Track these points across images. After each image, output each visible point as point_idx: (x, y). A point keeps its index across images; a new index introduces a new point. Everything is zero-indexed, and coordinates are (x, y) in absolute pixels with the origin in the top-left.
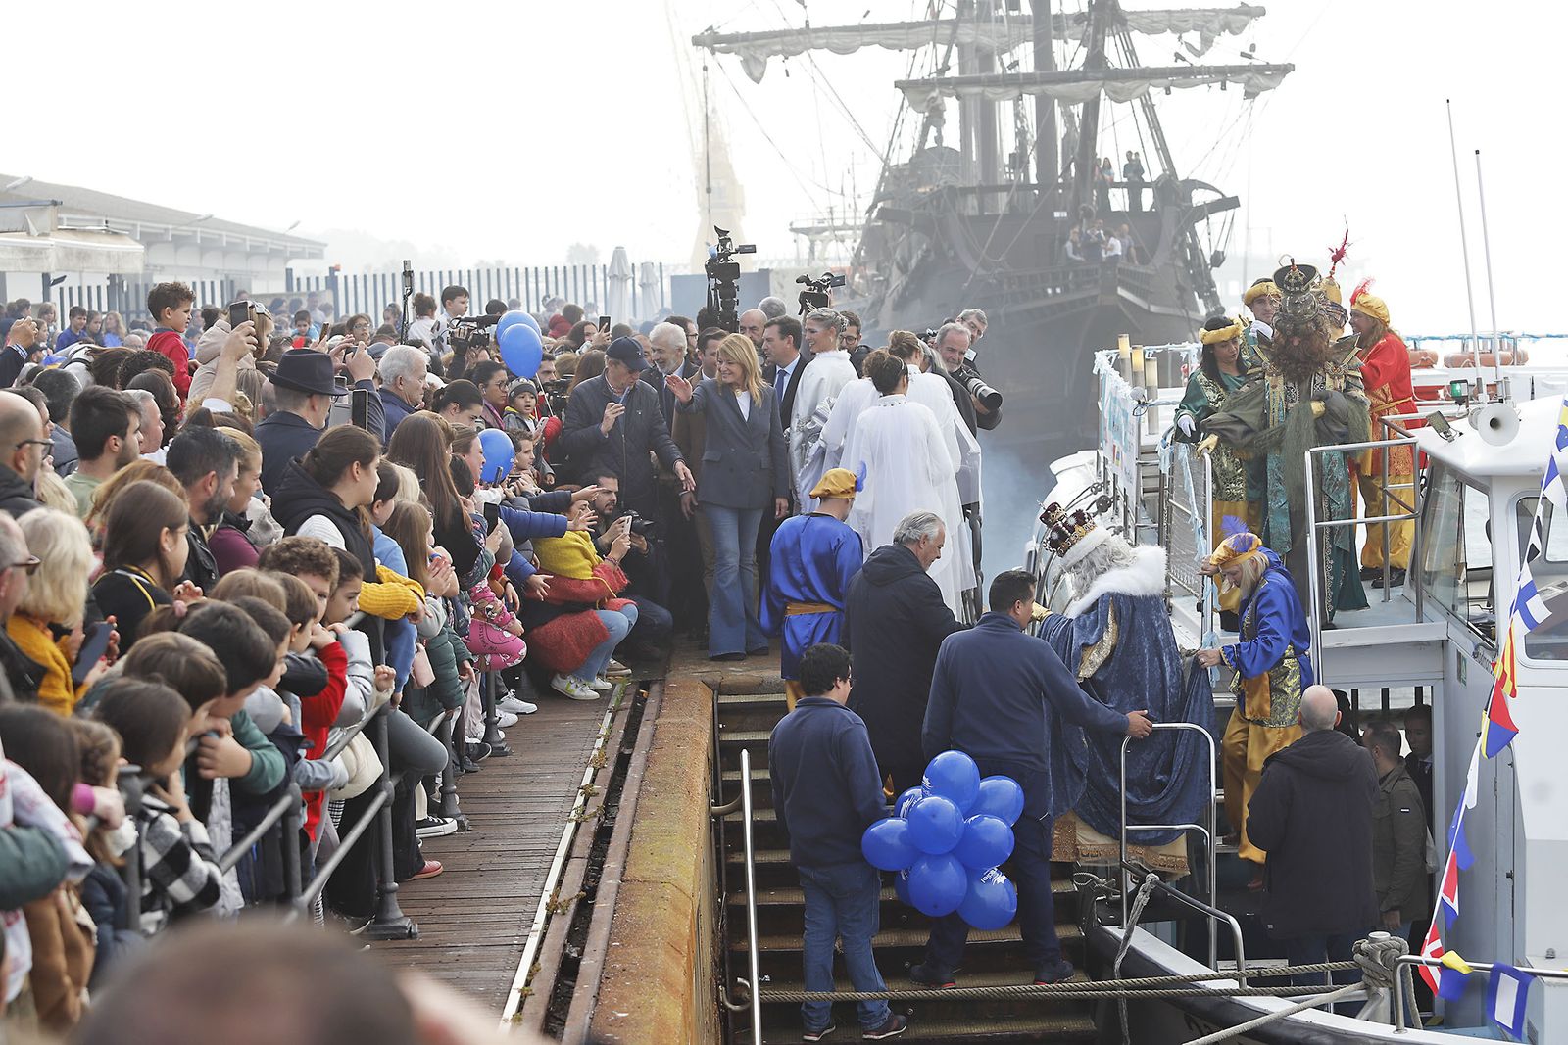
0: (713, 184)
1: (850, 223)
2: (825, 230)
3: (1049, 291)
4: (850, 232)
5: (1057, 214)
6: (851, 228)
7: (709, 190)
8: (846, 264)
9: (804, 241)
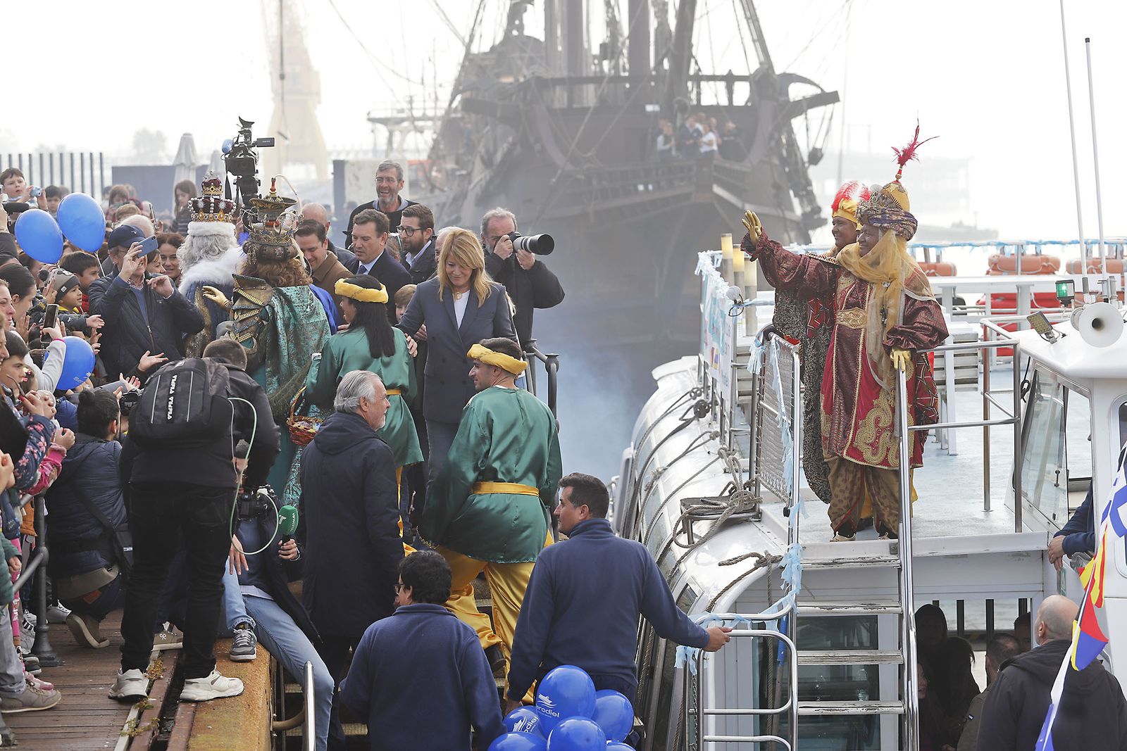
0: (288, 69)
1: (430, 113)
2: (403, 120)
3: (641, 188)
4: (430, 123)
5: (649, 108)
6: (430, 119)
7: (282, 77)
8: (423, 157)
9: (383, 131)
